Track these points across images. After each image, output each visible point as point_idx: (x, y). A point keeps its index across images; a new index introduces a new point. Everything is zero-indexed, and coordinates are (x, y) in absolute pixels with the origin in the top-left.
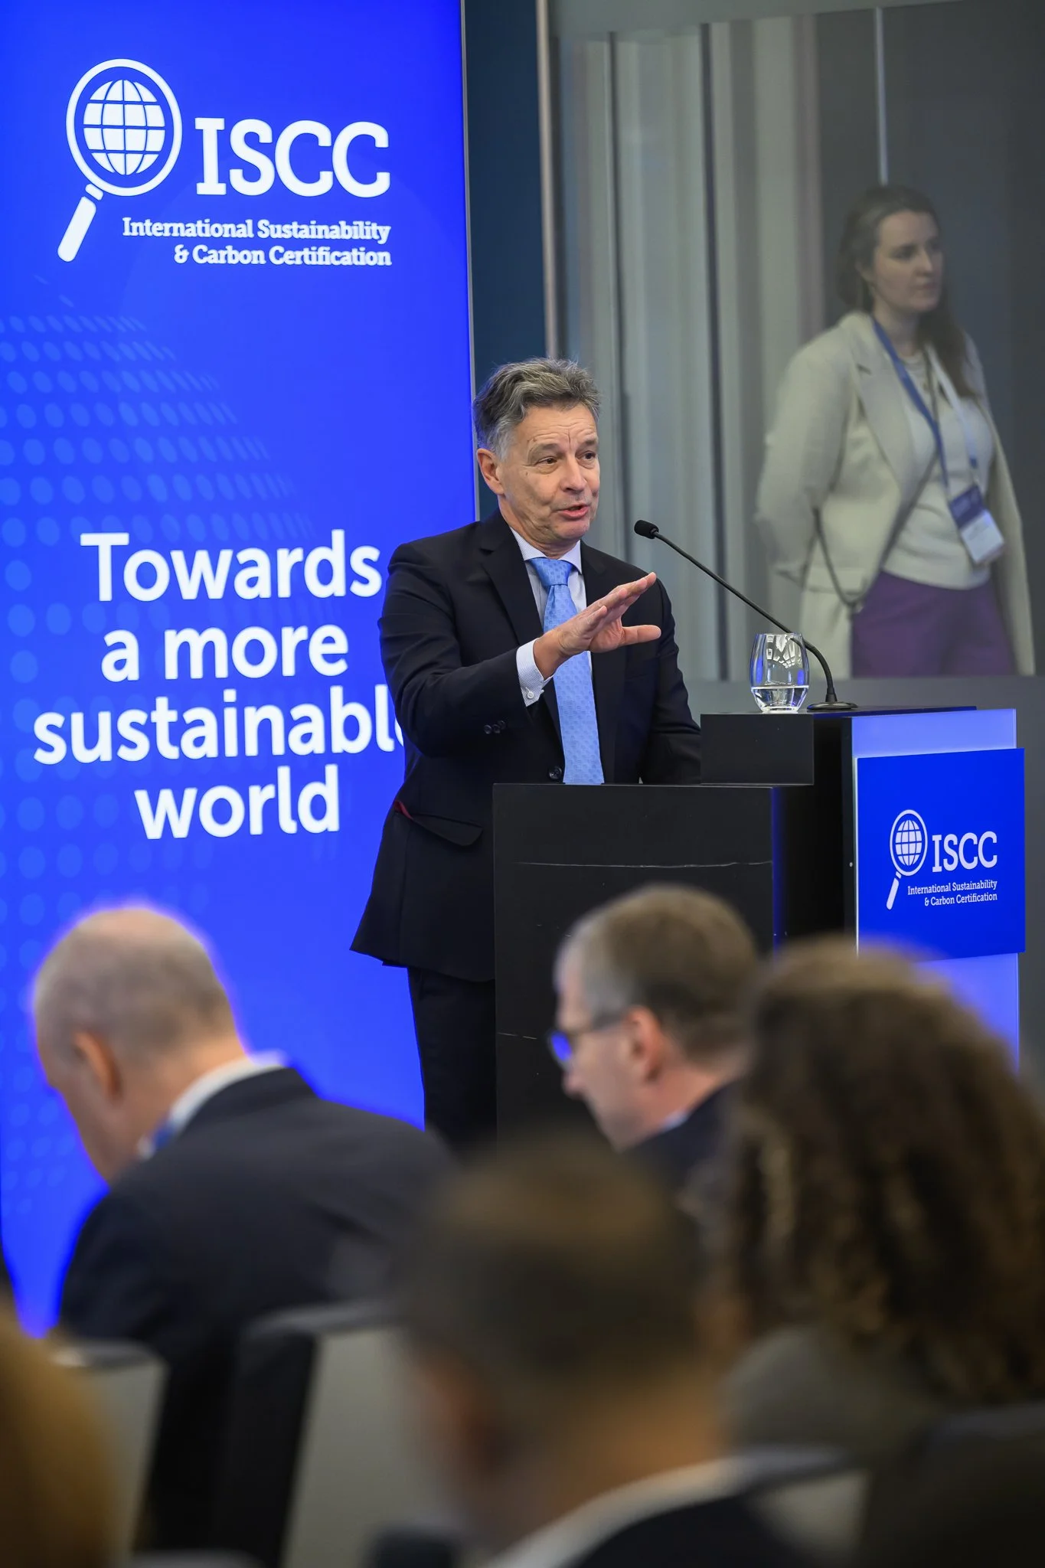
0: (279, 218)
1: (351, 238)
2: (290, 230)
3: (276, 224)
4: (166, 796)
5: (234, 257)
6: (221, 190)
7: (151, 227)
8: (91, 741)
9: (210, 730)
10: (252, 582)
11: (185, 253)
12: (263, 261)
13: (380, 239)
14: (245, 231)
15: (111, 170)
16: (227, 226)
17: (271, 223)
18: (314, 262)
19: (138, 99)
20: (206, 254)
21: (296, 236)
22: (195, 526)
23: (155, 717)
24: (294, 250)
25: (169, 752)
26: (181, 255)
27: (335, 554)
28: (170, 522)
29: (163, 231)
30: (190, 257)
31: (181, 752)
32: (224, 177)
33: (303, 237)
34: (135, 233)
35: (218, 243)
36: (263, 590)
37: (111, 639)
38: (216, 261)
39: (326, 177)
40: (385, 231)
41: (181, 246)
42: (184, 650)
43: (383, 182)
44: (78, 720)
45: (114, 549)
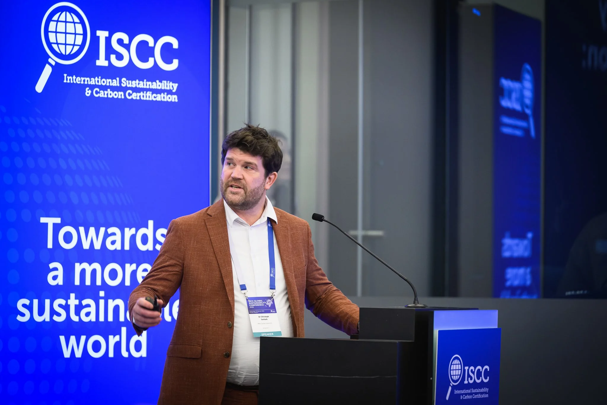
0: (129, 78)
1: (161, 89)
2: (134, 84)
3: (129, 80)
4: (73, 339)
5: (111, 94)
6: (106, 64)
7: (76, 79)
8: (41, 312)
9: (93, 309)
10: (113, 243)
11: (90, 92)
12: (123, 97)
13: (173, 89)
14: (115, 83)
15: (59, 52)
16: (108, 80)
17: (127, 80)
18: (145, 99)
19: (72, 21)
20: (99, 93)
21: (138, 86)
22: (90, 216)
23: (69, 302)
24: (136, 93)
25: (75, 318)
26: (88, 92)
27: (149, 232)
28: (79, 214)
29: (81, 81)
30: (92, 93)
31: (80, 318)
32: (108, 58)
33: (140, 87)
34: (68, 82)
35: (104, 88)
36: (118, 246)
37: (52, 265)
38: (103, 96)
39: (151, 60)
40: (176, 86)
41: (88, 88)
42: (83, 272)
43: (175, 64)
44: (36, 302)
45: (54, 225)
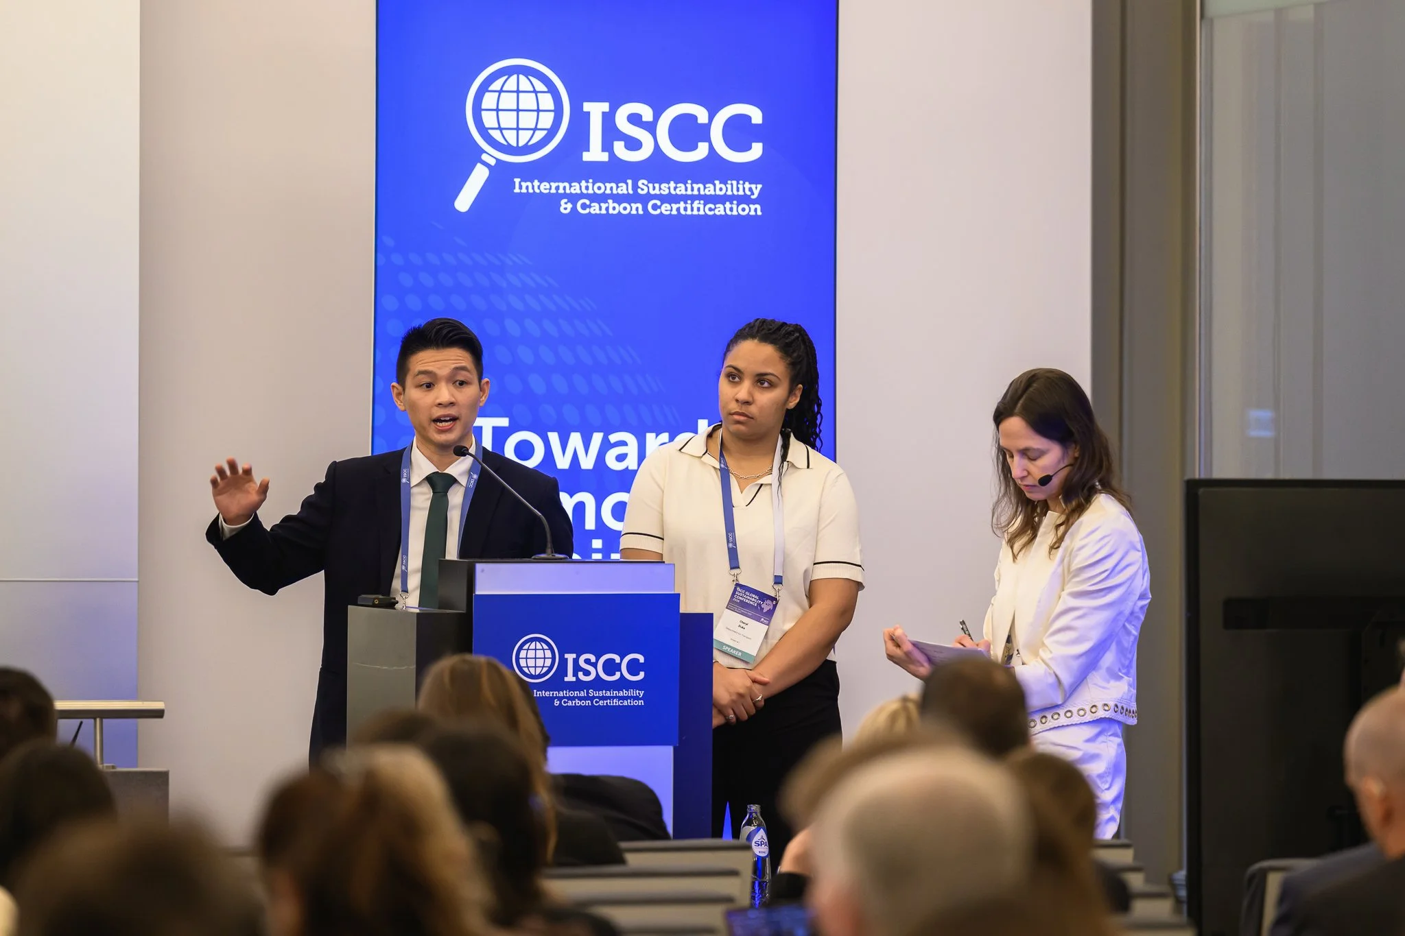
0: (655, 179)
1: (725, 194)
2: (664, 189)
3: (654, 183)
5: (614, 208)
6: (605, 157)
7: (539, 186)
10: (621, 458)
11: (569, 206)
12: (641, 212)
13: (753, 194)
15: (505, 143)
16: (608, 185)
17: (648, 183)
18: (689, 212)
19: (531, 89)
20: (590, 207)
21: (673, 192)
22: (570, 413)
24: (670, 203)
26: (565, 207)
28: (548, 410)
29: (550, 189)
30: (574, 209)
32: (607, 146)
33: (679, 193)
34: (524, 190)
35: (601, 199)
36: (630, 463)
38: (598, 212)
39: (703, 146)
40: (757, 189)
41: (566, 200)
43: (756, 151)
45: (496, 430)
